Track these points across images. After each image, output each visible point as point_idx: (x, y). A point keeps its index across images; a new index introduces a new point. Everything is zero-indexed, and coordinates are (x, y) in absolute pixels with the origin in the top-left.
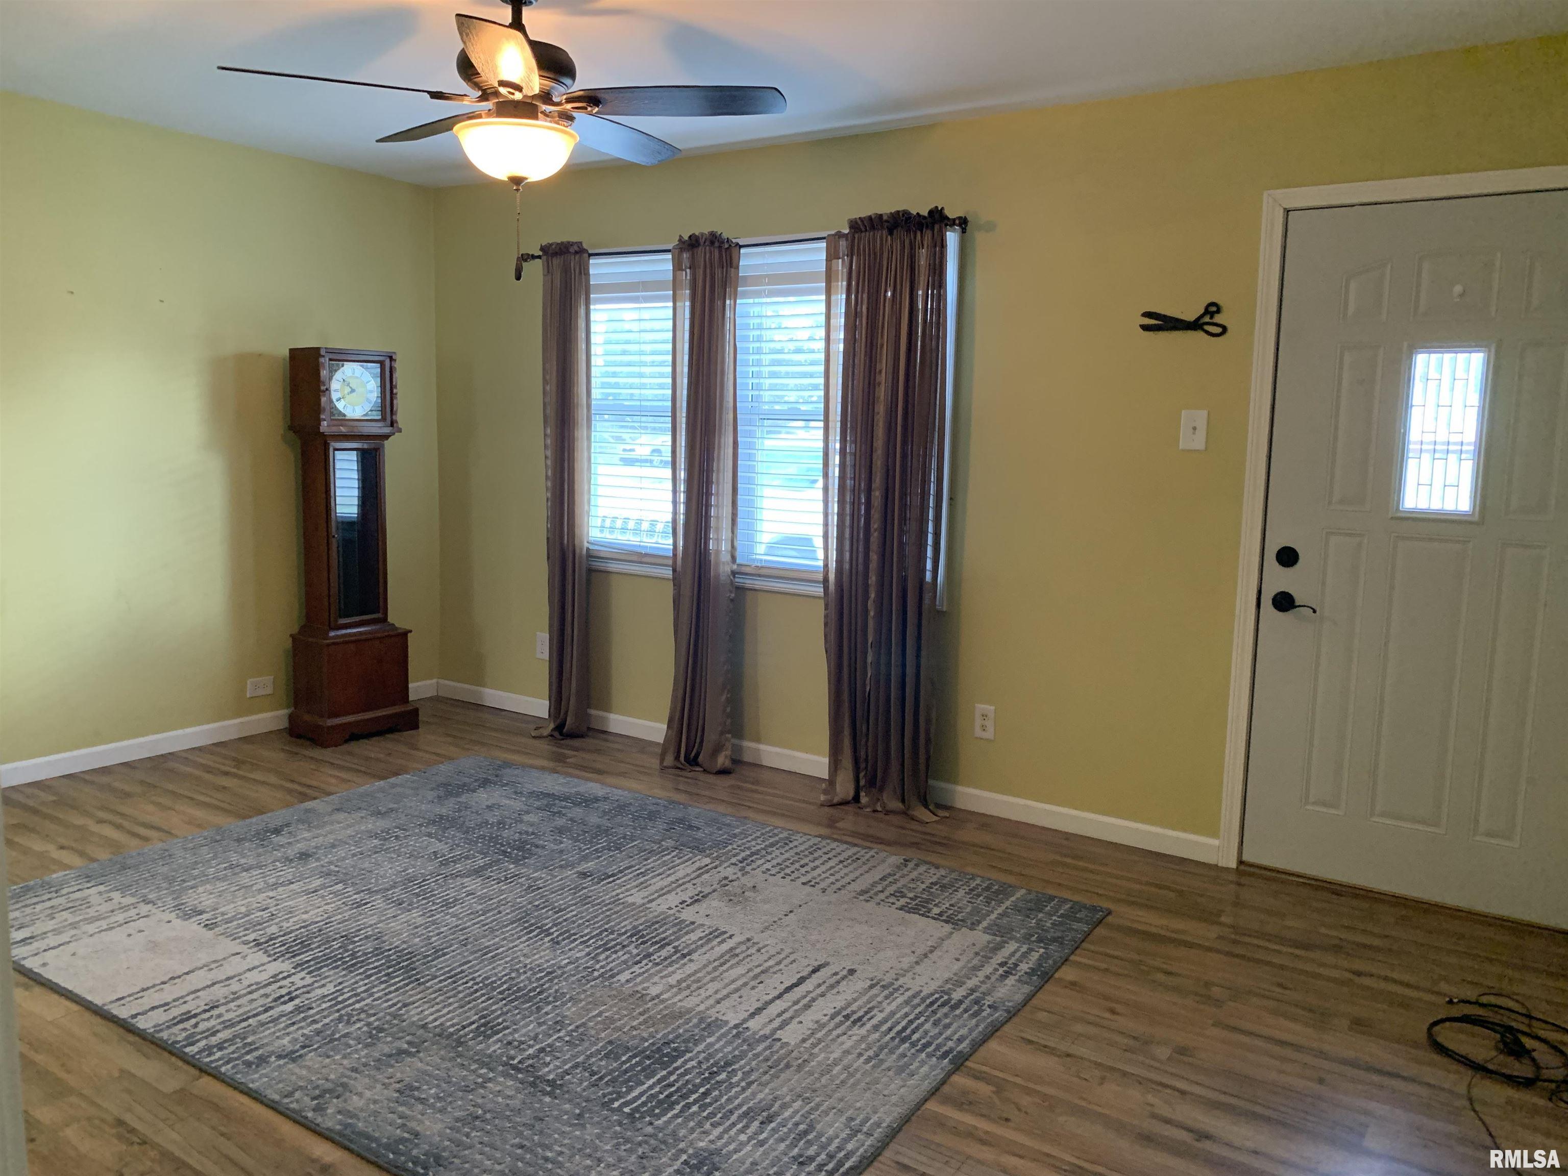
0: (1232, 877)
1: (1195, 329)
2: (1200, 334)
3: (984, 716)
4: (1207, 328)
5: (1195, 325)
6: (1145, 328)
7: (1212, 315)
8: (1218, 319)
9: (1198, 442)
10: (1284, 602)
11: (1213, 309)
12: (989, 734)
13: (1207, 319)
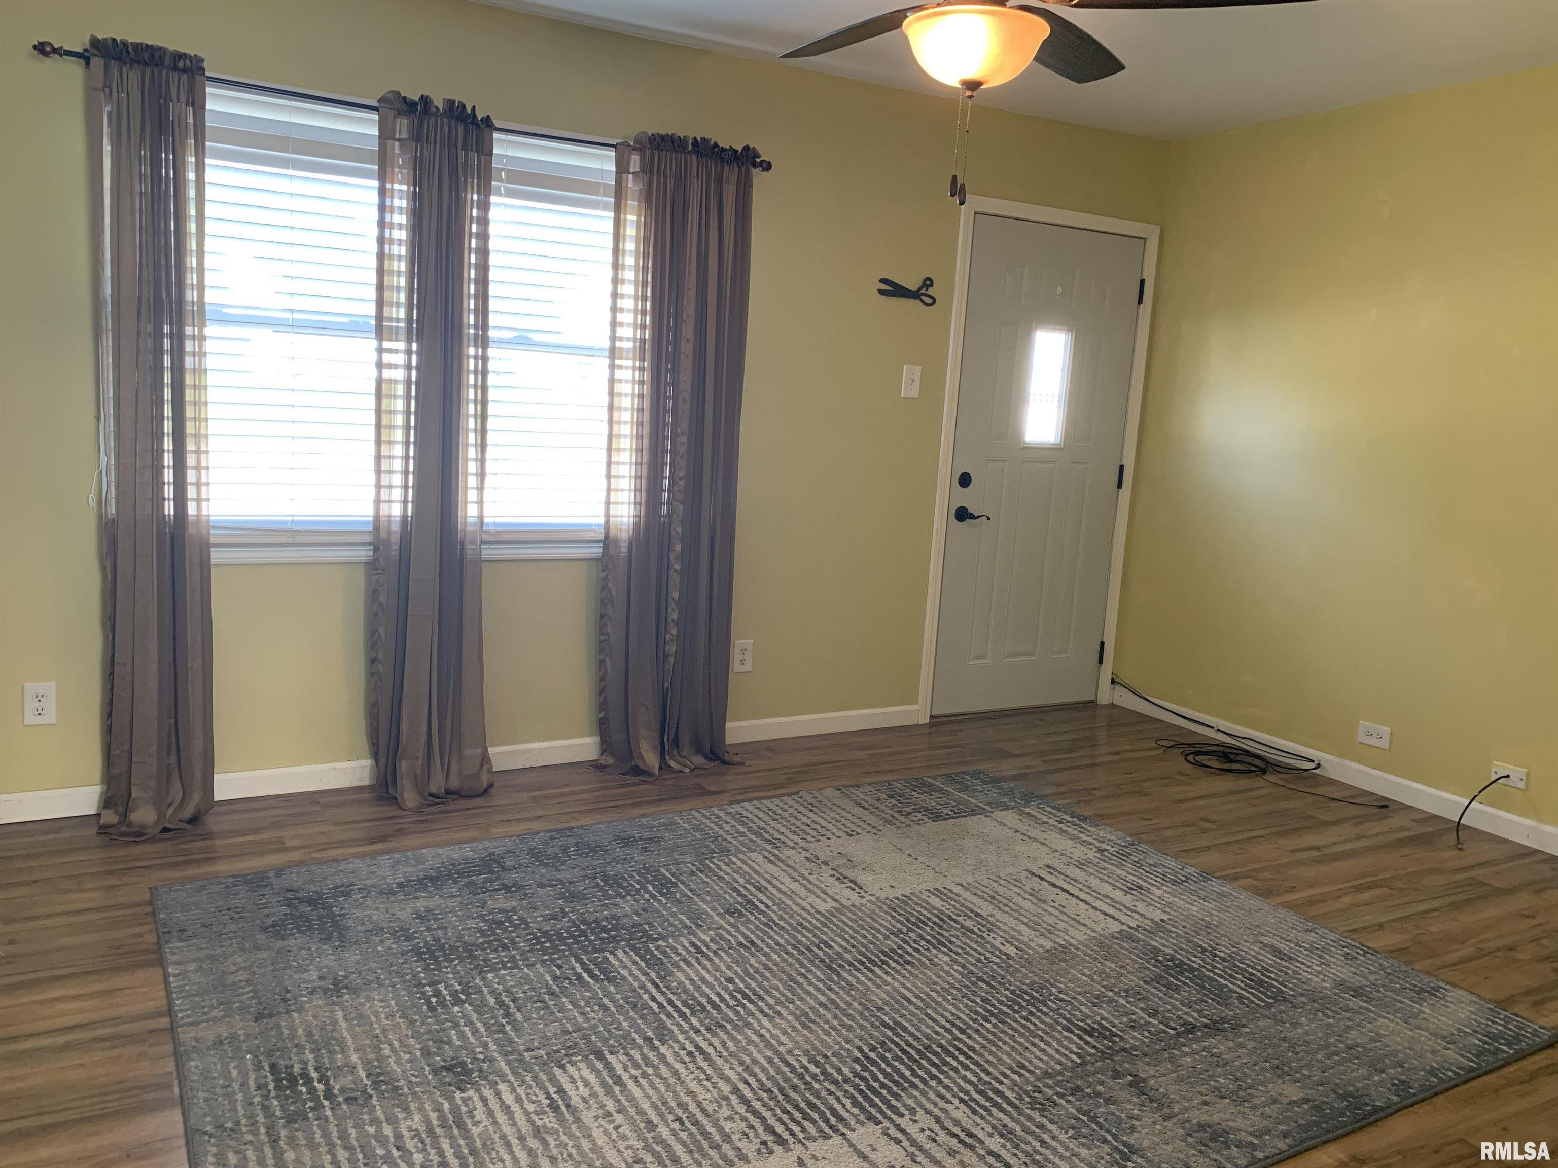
0: (926, 730)
1: (915, 298)
2: (917, 302)
3: (744, 650)
4: (924, 298)
5: (915, 295)
6: (881, 292)
7: (927, 287)
8: (931, 291)
9: (914, 393)
10: (962, 514)
11: (928, 283)
12: (748, 667)
13: (923, 291)
